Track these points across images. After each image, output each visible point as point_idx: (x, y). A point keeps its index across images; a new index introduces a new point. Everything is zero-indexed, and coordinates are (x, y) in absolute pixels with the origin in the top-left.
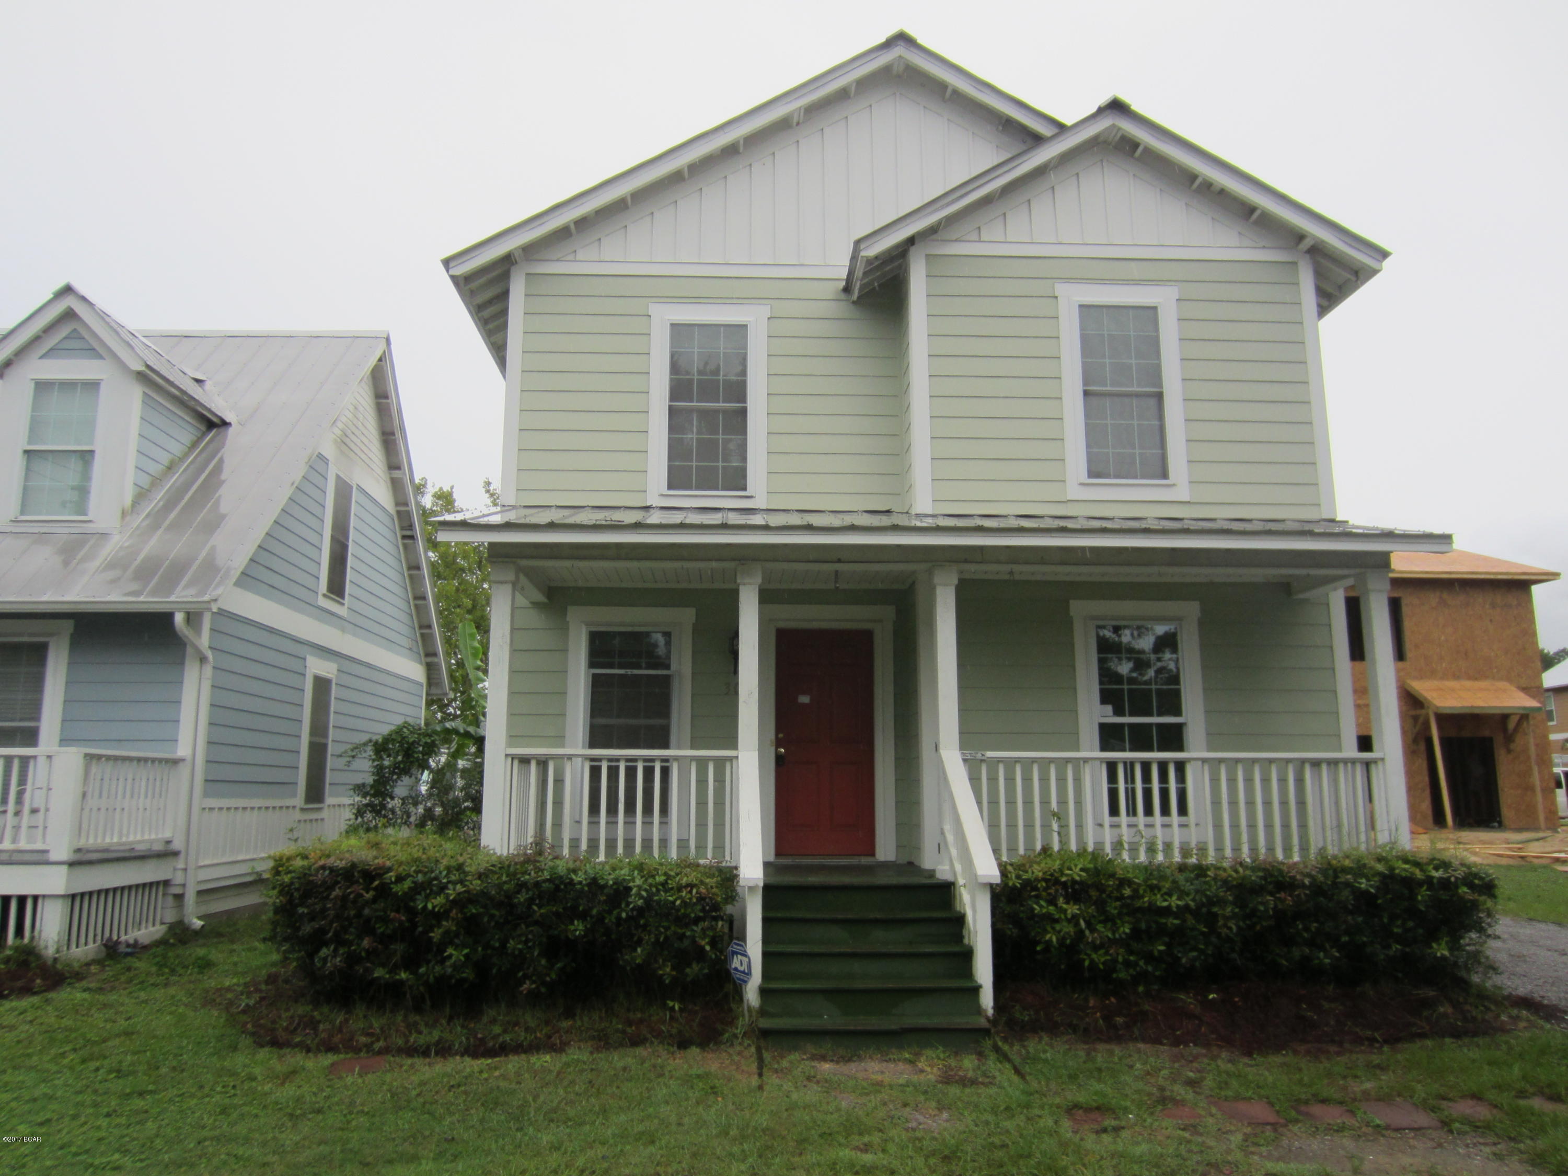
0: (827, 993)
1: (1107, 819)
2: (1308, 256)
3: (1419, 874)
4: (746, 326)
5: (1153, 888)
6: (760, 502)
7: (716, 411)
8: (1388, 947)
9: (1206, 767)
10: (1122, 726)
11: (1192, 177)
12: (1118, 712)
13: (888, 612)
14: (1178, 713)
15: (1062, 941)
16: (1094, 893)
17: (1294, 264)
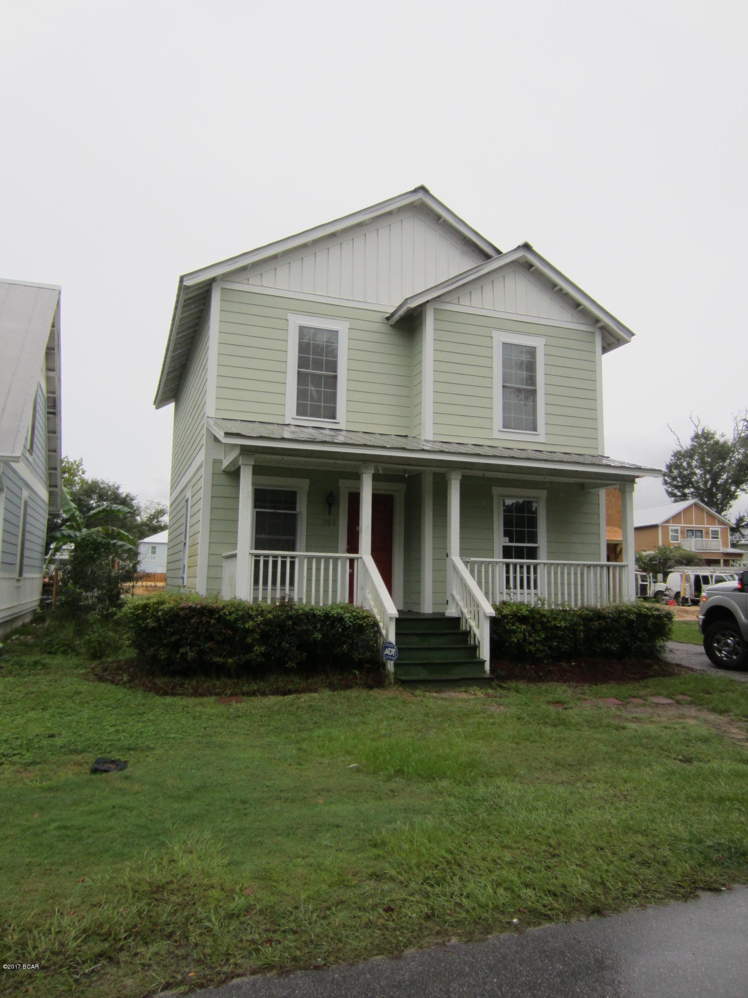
0: (423, 665)
1: (505, 591)
2: (599, 330)
3: (649, 613)
4: (337, 332)
5: (555, 619)
6: (342, 426)
7: (320, 376)
8: (636, 643)
9: (546, 567)
10: (511, 547)
11: (555, 285)
12: (511, 541)
13: (402, 487)
14: (536, 542)
15: (518, 641)
16: (531, 621)
17: (594, 333)
